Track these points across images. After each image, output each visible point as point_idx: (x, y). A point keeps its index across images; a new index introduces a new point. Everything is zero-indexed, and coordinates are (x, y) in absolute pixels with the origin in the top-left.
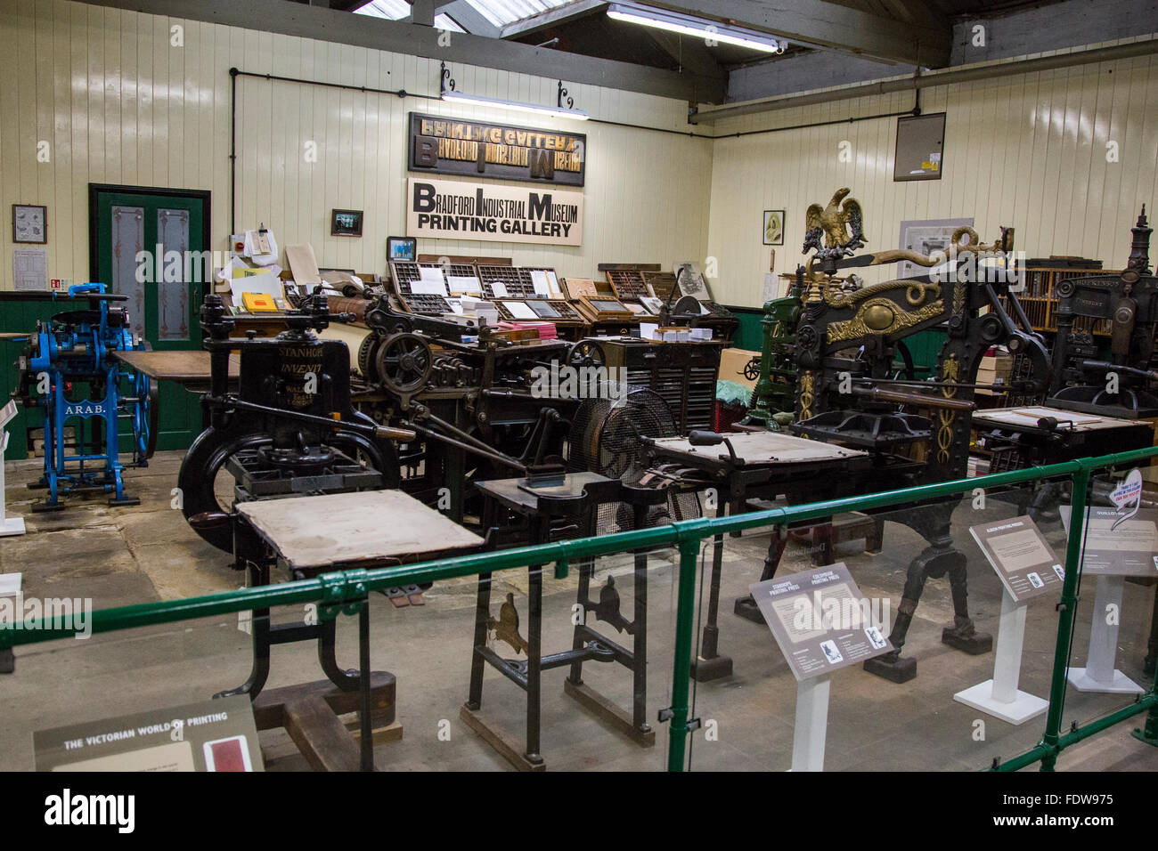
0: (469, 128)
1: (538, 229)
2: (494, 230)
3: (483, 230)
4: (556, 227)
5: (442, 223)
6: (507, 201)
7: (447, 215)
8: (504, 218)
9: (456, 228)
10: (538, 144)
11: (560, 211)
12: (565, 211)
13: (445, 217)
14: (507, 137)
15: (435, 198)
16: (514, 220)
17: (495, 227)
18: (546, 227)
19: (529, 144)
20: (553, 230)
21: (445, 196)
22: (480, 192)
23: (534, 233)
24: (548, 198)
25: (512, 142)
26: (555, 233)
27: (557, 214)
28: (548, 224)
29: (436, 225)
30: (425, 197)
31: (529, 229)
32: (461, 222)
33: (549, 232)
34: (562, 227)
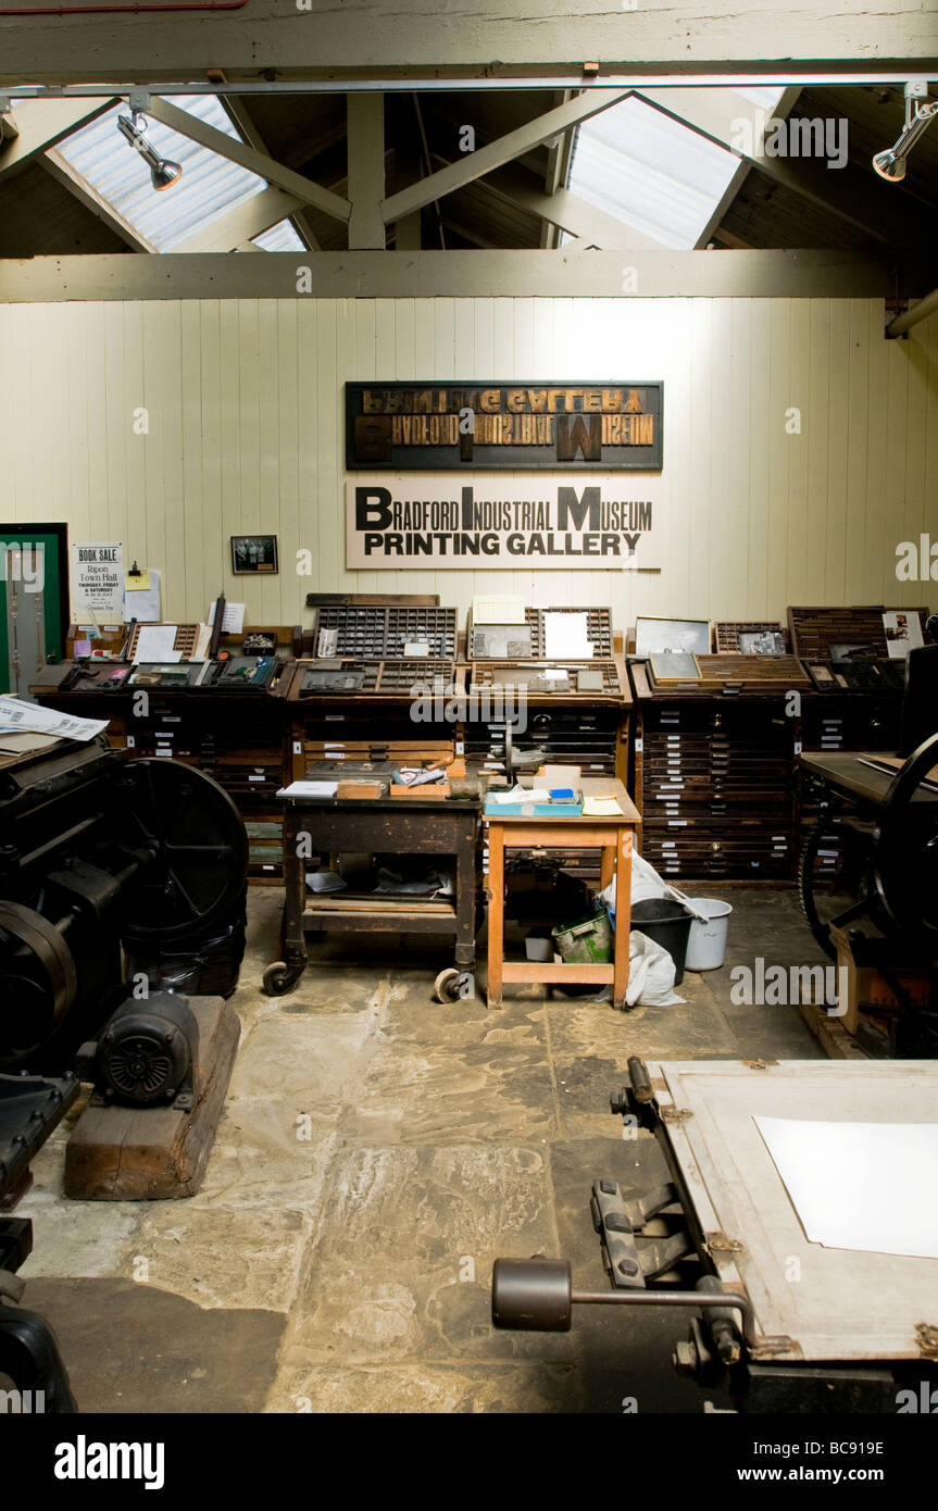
0: (443, 396)
1: (577, 544)
2: (496, 550)
3: (475, 551)
4: (610, 540)
5: (404, 545)
6: (517, 504)
7: (413, 532)
8: (513, 531)
9: (428, 550)
10: (569, 406)
11: (619, 513)
12: (627, 511)
13: (409, 536)
14: (511, 400)
15: (391, 508)
16: (531, 532)
17: (496, 547)
18: (591, 540)
19: (552, 407)
20: (605, 546)
21: (407, 504)
22: (467, 493)
23: (569, 551)
24: (593, 494)
25: (520, 408)
26: (610, 550)
27: (612, 517)
28: (597, 536)
29: (394, 549)
30: (374, 508)
31: (559, 544)
32: (436, 543)
33: (599, 547)
34: (623, 540)
